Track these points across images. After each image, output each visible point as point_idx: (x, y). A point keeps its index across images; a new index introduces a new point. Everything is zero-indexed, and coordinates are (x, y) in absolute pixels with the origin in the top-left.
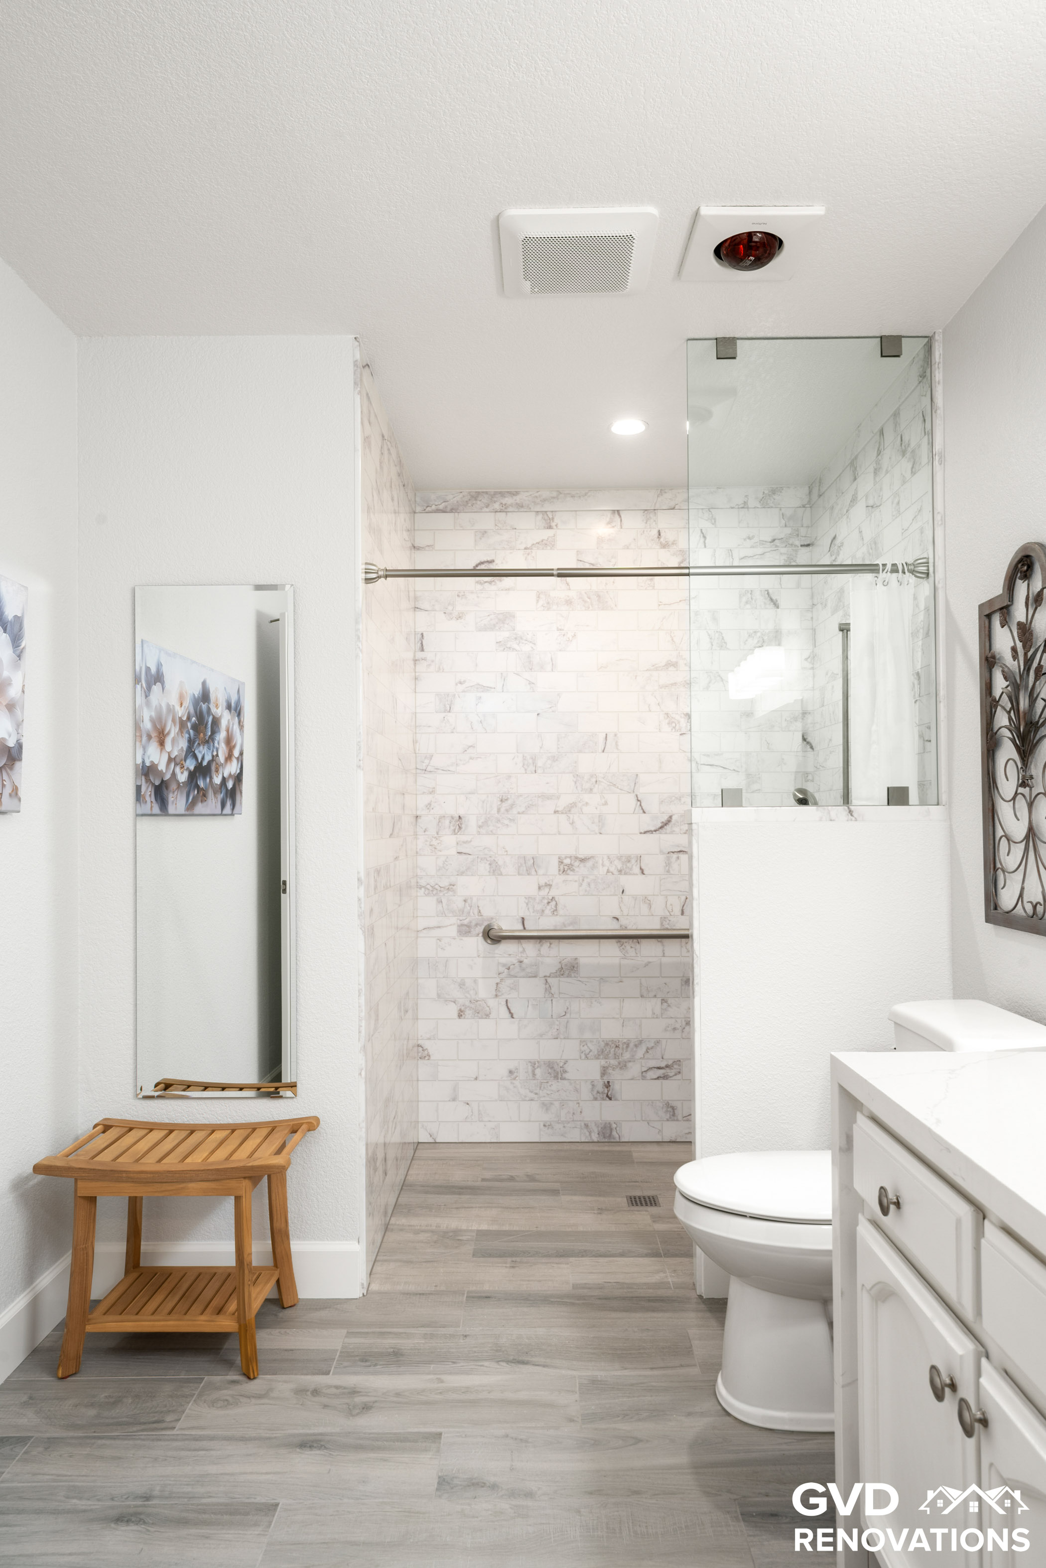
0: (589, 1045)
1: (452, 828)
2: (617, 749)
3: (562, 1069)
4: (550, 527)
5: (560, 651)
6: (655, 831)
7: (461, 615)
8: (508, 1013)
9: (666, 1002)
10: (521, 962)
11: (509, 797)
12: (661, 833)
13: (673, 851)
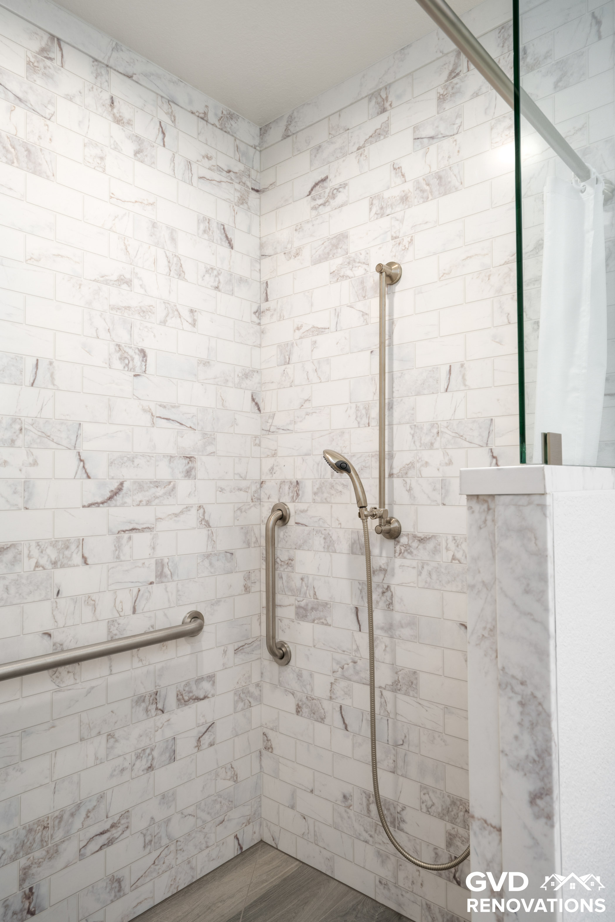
2: (53, 384)
6: (103, 503)
12: (109, 506)
13: (124, 529)
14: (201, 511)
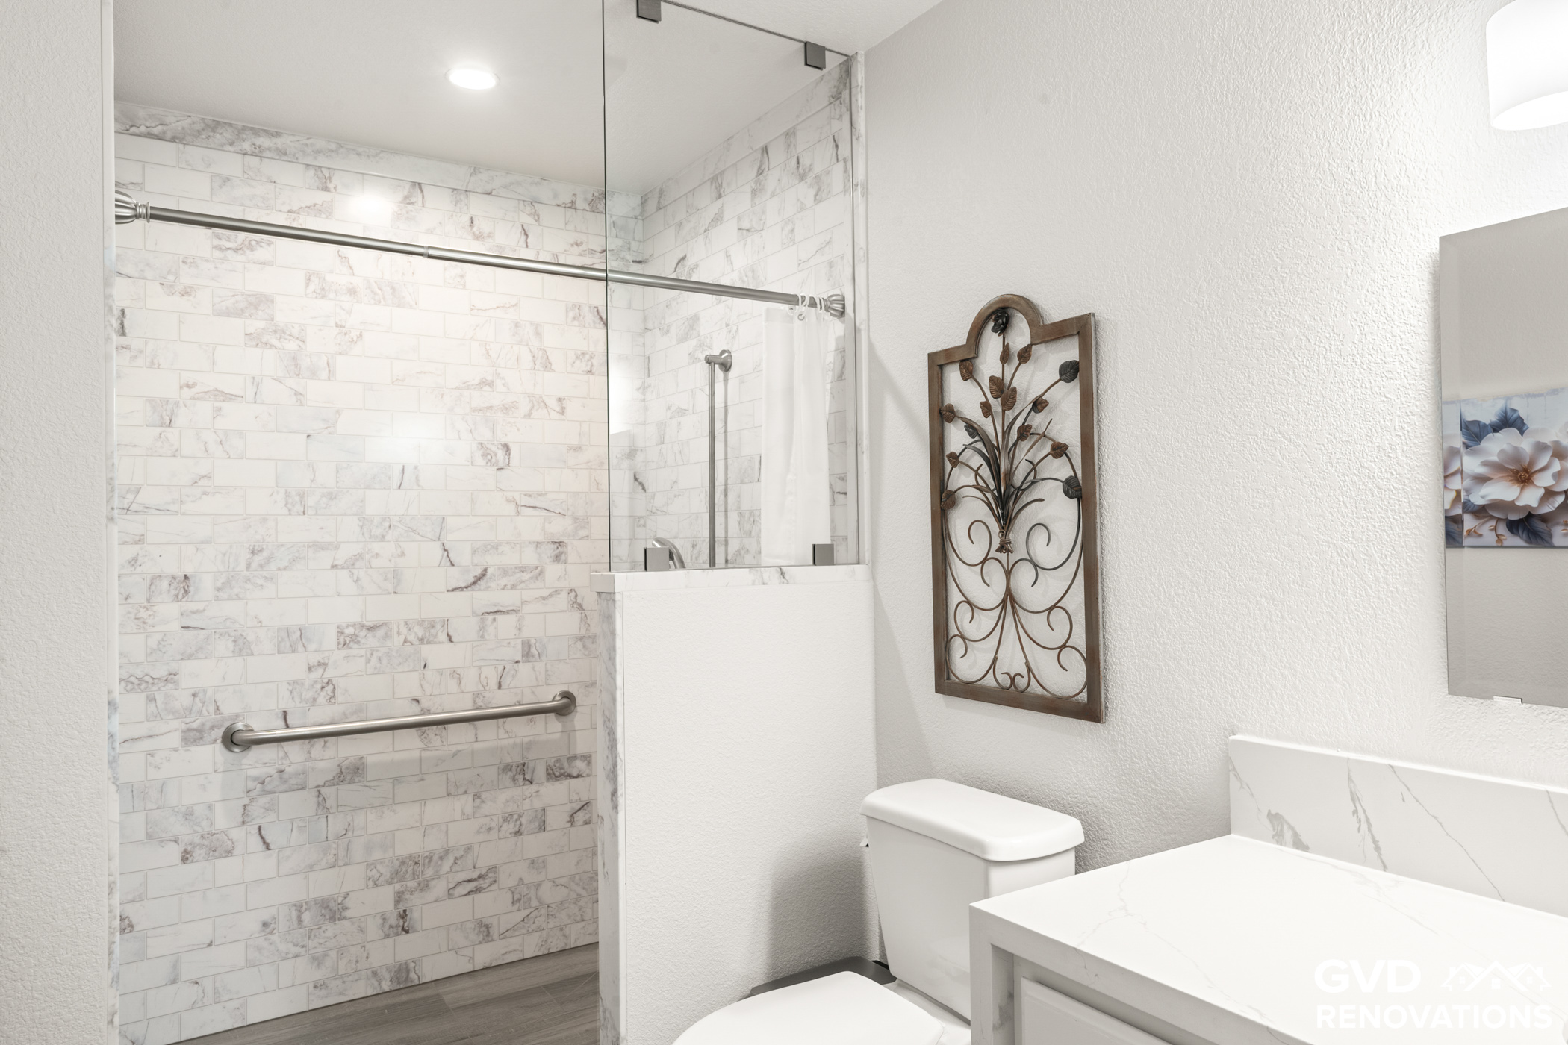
0: (379, 867)
1: (173, 592)
2: (419, 486)
3: (340, 906)
4: (326, 189)
5: (340, 354)
6: (466, 588)
7: (188, 290)
8: (262, 844)
9: (479, 797)
10: (282, 771)
11: (264, 547)
12: (473, 590)
13: (488, 611)
14: (573, 594)
